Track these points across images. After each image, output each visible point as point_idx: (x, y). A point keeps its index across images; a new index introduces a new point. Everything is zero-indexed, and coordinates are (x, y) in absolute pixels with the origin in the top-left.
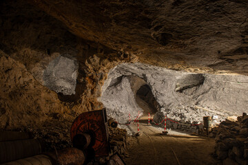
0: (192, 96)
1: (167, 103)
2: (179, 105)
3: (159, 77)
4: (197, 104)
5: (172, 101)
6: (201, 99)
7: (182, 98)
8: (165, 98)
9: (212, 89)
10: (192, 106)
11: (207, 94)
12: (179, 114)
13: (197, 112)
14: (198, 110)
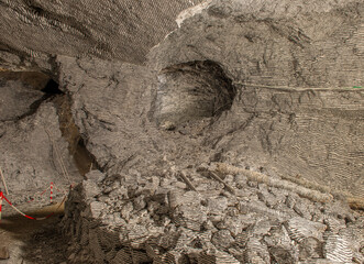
0: (200, 139)
1: (120, 155)
2: (161, 163)
3: (101, 64)
4: (218, 158)
5: (136, 148)
6: (229, 146)
7: (171, 142)
8: (114, 138)
9: (256, 119)
10: (203, 165)
11: (243, 133)
12: (152, 199)
13: (226, 188)
14: (230, 179)
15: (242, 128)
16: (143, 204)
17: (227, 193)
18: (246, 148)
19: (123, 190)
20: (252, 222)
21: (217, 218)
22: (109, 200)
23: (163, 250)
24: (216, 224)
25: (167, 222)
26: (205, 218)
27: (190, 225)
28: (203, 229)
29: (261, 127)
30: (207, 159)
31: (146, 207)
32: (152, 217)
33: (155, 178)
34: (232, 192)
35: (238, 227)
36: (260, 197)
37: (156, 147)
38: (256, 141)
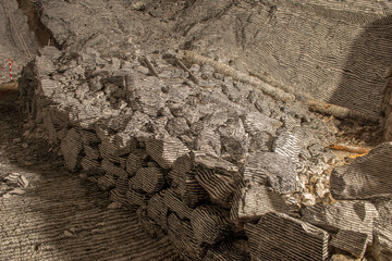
0: (172, 24)
1: (81, 32)
2: (125, 45)
4: (188, 46)
5: (98, 26)
6: (201, 34)
7: (139, 24)
8: (73, 12)
9: (234, 8)
10: (170, 52)
11: (219, 22)
12: (110, 81)
13: (191, 77)
14: (196, 68)
15: (218, 16)
16: (99, 86)
17: (191, 82)
18: (219, 38)
19: (80, 70)
20: (210, 113)
21: (176, 106)
22: (63, 79)
23: (113, 132)
24: (174, 111)
25: (123, 105)
26: (162, 105)
27: (146, 110)
28: (160, 115)
29: (238, 18)
30: (176, 46)
31: (103, 89)
32: (108, 99)
33: (115, 60)
34: (196, 82)
35: (195, 116)
36: (224, 89)
37: (121, 27)
38: (231, 33)
